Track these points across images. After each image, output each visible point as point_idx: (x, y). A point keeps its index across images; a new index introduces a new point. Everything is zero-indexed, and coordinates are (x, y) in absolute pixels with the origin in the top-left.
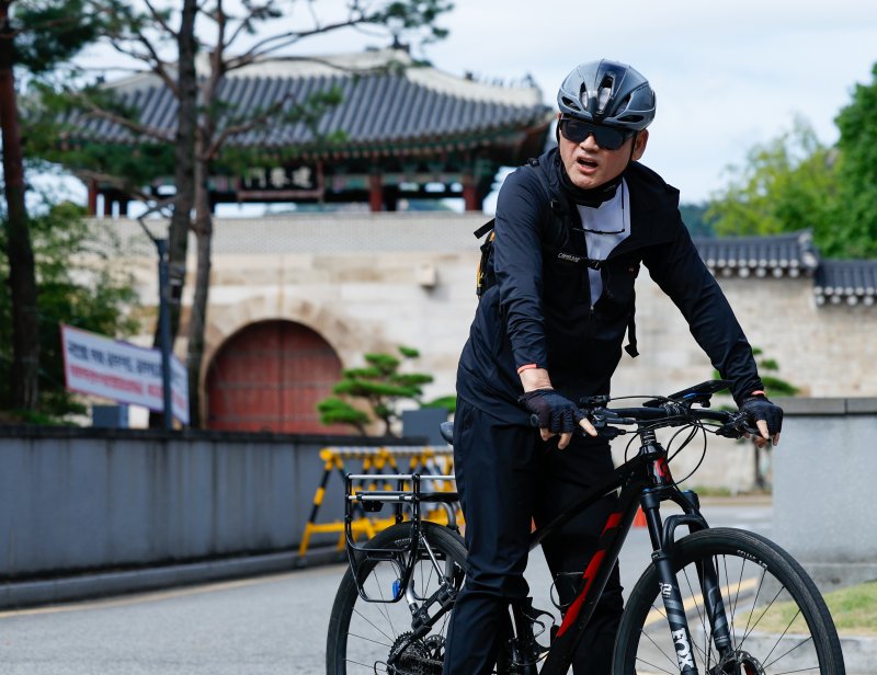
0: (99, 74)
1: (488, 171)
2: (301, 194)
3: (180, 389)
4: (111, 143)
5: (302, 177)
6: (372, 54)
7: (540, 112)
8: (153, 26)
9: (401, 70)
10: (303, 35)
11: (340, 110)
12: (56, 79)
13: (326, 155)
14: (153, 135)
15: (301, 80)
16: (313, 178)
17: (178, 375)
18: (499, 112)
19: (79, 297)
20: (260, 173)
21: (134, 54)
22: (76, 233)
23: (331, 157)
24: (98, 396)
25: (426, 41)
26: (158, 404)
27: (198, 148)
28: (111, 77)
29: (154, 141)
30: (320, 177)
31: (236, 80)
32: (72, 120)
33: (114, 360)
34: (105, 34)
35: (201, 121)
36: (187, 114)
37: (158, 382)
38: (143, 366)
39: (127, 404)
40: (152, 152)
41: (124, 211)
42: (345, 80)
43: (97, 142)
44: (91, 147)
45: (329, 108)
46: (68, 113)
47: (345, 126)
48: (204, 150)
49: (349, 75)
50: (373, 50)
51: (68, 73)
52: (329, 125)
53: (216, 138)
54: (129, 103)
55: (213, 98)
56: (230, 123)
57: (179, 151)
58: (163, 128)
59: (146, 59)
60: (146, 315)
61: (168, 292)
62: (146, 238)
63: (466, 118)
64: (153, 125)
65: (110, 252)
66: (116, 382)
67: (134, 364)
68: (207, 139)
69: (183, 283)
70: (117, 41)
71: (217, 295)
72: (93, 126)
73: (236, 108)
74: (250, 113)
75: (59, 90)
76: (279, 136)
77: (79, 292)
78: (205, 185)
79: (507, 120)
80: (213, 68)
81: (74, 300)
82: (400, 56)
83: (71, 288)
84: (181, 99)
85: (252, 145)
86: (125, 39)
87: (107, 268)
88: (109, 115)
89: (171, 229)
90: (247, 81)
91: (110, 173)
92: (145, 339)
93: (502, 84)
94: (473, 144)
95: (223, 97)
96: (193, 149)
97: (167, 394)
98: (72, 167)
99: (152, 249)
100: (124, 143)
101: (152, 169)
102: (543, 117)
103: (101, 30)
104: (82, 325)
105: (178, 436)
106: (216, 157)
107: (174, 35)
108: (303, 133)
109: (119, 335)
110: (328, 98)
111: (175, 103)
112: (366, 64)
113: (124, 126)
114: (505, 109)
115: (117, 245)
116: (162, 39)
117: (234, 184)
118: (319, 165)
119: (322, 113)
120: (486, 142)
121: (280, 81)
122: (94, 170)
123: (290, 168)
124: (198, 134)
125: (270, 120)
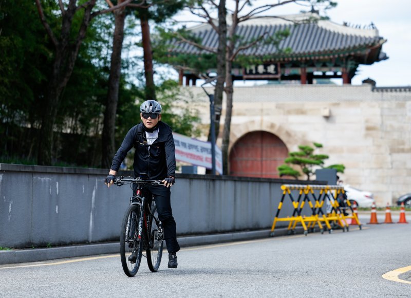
0: (184, 24)
1: (353, 66)
2: (271, 76)
3: (219, 159)
4: (189, 54)
5: (271, 69)
6: (303, 15)
7: (377, 39)
8: (207, 3)
9: (316, 20)
10: (273, 6)
11: (288, 39)
12: (166, 25)
13: (282, 59)
14: (207, 50)
15: (271, 27)
16: (276, 69)
17: (218, 153)
18: (359, 40)
19: (176, 119)
20: (253, 67)
21: (199, 15)
22: (175, 92)
23: (284, 60)
24: (184, 162)
25: (327, 8)
26: (210, 166)
27: (227, 55)
28: (189, 26)
29: (208, 53)
30: (279, 69)
31: (243, 27)
32: (173, 43)
33: (191, 146)
34: (187, 6)
35: (228, 43)
36: (222, 40)
37: (210, 156)
38: (203, 149)
39: (197, 166)
40: (207, 57)
41: (194, 84)
42: (290, 26)
43: (183, 54)
44: (180, 56)
45: (284, 38)
46: (171, 41)
47: (290, 46)
48: (229, 57)
49: (292, 23)
50: (304, 12)
51: (171, 23)
52: (284, 45)
53: (235, 51)
54: (197, 36)
55: (234, 33)
56: (240, 45)
57: (219, 57)
58: (211, 47)
59: (205, 17)
60: (204, 128)
61: (214, 117)
62: (205, 94)
63: (344, 43)
64: (207, 46)
65: (189, 100)
66: (192, 156)
67: (199, 148)
68: (231, 52)
69: (220, 115)
70: (192, 9)
71: (235, 120)
72: (182, 46)
73: (243, 38)
74: (249, 40)
75: (166, 31)
76: (261, 50)
77: (176, 117)
78: (230, 72)
79: (362, 43)
80: (233, 21)
81: (174, 121)
82: (315, 15)
83: (173, 116)
84: (220, 34)
85: (250, 55)
86: (195, 8)
87: (188, 107)
88: (189, 41)
89: (215, 90)
90: (247, 27)
91: (189, 66)
92: (204, 138)
93: (360, 27)
94: (347, 54)
95: (238, 33)
96: (225, 55)
97: (213, 162)
98: (172, 63)
99: (207, 99)
100: (195, 53)
101: (207, 65)
102: (378, 42)
103: (185, 5)
104: (177, 132)
105: (219, 178)
106: (234, 60)
107: (217, 7)
108: (272, 50)
109: (193, 136)
110: (284, 34)
111: (217, 36)
112: (300, 19)
113: (195, 46)
114: (361, 38)
115: (192, 97)
116: (211, 8)
117: (242, 71)
118: (279, 64)
119: (281, 40)
120: (352, 53)
121: (262, 27)
122: (182, 65)
123: (266, 65)
124: (227, 49)
125: (258, 43)
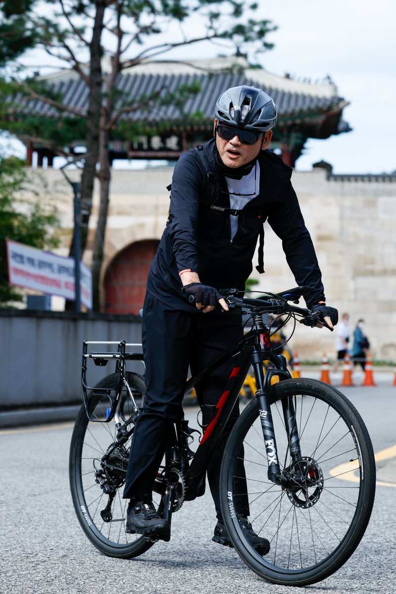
0: (36, 70)
1: (299, 141)
2: (172, 154)
3: (86, 285)
4: (43, 117)
5: (172, 142)
6: (222, 59)
7: (336, 101)
8: (73, 38)
9: (241, 71)
10: (175, 45)
11: (199, 97)
12: (7, 72)
13: (189, 128)
14: (72, 112)
15: (173, 77)
16: (179, 144)
17: (85, 276)
18: (307, 101)
19: (19, 221)
20: (144, 140)
21: (60, 57)
22: (18, 177)
23: (192, 129)
24: (30, 289)
25: (258, 51)
26: (71, 295)
27: (102, 121)
28: (44, 73)
29: (72, 116)
30: (185, 143)
31: (129, 76)
32: (17, 100)
33: (42, 264)
34: (41, 43)
35: (105, 103)
36: (95, 98)
37: (71, 280)
38: (62, 269)
39: (50, 295)
40: (71, 123)
41: (50, 164)
42: (203, 77)
43: (34, 116)
44: (29, 120)
45: (192, 96)
46: (14, 96)
47: (202, 109)
48: (106, 123)
49: (206, 73)
50: (222, 56)
51: (15, 69)
52: (191, 107)
53: (114, 115)
54: (56, 90)
55: (113, 87)
56: (124, 104)
57: (89, 124)
58: (79, 107)
59: (68, 60)
60: (64, 234)
61: (80, 219)
62: (65, 182)
63: (285, 105)
64: (72, 105)
65: (41, 191)
66: (43, 279)
67: (55, 267)
68: (108, 115)
69: (90, 213)
70: (48, 47)
71: (113, 222)
72: (31, 105)
73: (128, 94)
74: (138, 98)
75: (8, 80)
76: (157, 114)
77: (20, 218)
78: (106, 147)
79: (313, 106)
80: (113, 66)
81: (16, 223)
82: (241, 61)
83: (14, 215)
84: (91, 88)
85: (138, 120)
86: (54, 46)
87: (39, 201)
88: (42, 98)
89: (83, 176)
90: (136, 76)
91: (42, 137)
92: (63, 251)
93: (309, 82)
94: (289, 122)
95: (120, 87)
96: (98, 122)
97: (77, 288)
98: (17, 132)
99: (69, 189)
100: (52, 117)
101: (70, 135)
102: (337, 104)
103: (38, 40)
104: (21, 240)
105: (85, 317)
106: (114, 128)
107: (87, 44)
108: (173, 113)
109: (46, 248)
110: (192, 89)
111: (87, 91)
112: (218, 66)
113: (52, 106)
114: (311, 99)
115: (46, 186)
116: (79, 46)
117: (126, 146)
118: (184, 135)
119: (187, 99)
120: (298, 121)
121: (158, 77)
122: (31, 135)
123: (164, 137)
124: (102, 112)
125: (151, 103)
